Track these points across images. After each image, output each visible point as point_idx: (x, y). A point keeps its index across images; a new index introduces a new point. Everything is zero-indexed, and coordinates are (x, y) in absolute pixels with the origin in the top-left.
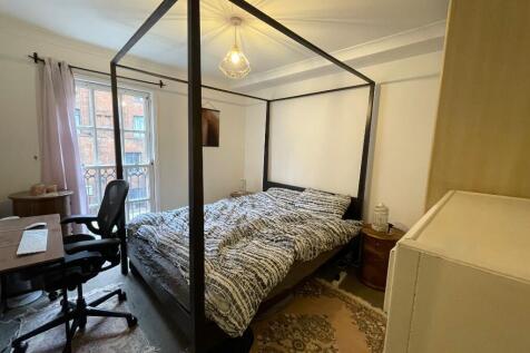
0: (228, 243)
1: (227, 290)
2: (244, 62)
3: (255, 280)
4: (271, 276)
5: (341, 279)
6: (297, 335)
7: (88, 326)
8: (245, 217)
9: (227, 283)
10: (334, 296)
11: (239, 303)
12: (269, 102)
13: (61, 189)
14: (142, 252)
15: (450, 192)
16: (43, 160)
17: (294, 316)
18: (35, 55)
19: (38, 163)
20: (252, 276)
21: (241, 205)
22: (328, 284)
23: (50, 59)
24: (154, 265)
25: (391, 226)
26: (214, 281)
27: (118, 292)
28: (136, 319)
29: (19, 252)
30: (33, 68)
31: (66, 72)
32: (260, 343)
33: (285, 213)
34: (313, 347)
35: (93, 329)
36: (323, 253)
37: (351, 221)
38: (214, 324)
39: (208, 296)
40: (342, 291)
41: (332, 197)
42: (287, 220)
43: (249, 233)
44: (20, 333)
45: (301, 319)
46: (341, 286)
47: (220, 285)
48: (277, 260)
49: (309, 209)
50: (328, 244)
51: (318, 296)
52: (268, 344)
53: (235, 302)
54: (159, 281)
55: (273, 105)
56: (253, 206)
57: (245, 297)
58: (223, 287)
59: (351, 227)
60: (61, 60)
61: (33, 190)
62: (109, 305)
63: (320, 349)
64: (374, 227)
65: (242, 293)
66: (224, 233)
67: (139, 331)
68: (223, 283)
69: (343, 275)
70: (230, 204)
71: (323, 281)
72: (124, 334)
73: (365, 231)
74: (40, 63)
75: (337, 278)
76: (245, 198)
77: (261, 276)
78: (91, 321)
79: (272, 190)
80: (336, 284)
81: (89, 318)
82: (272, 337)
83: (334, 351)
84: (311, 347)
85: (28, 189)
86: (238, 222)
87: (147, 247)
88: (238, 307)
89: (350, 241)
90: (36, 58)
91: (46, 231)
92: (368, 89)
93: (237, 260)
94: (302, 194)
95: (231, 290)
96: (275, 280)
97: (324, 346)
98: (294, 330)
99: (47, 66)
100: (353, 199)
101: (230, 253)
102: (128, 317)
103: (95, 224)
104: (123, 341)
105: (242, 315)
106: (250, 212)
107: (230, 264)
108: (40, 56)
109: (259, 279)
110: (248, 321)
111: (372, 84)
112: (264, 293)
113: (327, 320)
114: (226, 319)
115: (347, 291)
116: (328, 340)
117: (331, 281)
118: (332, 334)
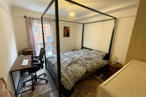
0: (69, 65)
1: (67, 78)
2: (74, 15)
3: (75, 76)
4: (79, 75)
5: (101, 76)
6: (86, 90)
7: (38, 81)
8: (75, 57)
9: (67, 77)
10: (98, 81)
11: (70, 82)
12: (84, 24)
13: (32, 49)
14: (49, 65)
15: (133, 60)
16: (28, 41)
17: (86, 85)
18: (25, 16)
19: (27, 42)
20: (74, 75)
21: (75, 54)
22: (97, 77)
23: (28, 17)
24: (51, 69)
25: (118, 63)
26: (64, 76)
27: (44, 74)
28: (48, 81)
29: (22, 65)
30: (24, 19)
31: (32, 20)
32: (76, 91)
33: (86, 56)
34: (90, 94)
35: (39, 82)
36: (95, 69)
37: (105, 60)
38: (63, 86)
39: (62, 79)
40: (101, 80)
41: (100, 53)
42: (86, 59)
43: (75, 62)
44: (25, 81)
45: (88, 86)
46: (101, 78)
47: (65, 77)
48: (81, 71)
49: (93, 56)
50: (97, 67)
51: (93, 81)
52: (78, 92)
53: (69, 81)
54: (52, 73)
55: (85, 25)
56: (78, 54)
57: (71, 81)
58: (66, 78)
59: (105, 62)
60: (30, 17)
61: (26, 49)
62: (42, 77)
63: (92, 95)
64: (112, 63)
65: (71, 79)
66: (68, 62)
67: (48, 83)
68: (66, 76)
69: (102, 75)
70: (72, 53)
71: (96, 76)
72: (45, 84)
73: (109, 64)
74: (26, 18)
75: (100, 76)
76: (76, 51)
77: (77, 75)
78: (38, 80)
79: (84, 50)
80: (99, 77)
81: (38, 79)
82: (79, 90)
83: (96, 96)
84: (89, 94)
85: (25, 48)
86: (73, 59)
87: (50, 64)
88: (69, 83)
89: (104, 66)
90: (25, 17)
91: (28, 60)
92: (114, 20)
93: (71, 70)
94: (92, 51)
95: (68, 78)
96: (80, 76)
97: (93, 94)
98: (86, 89)
99: (27, 18)
100: (107, 54)
101: (69, 68)
102: (46, 80)
103: (39, 58)
104: (45, 86)
105: (70, 85)
106: (77, 55)
107: (69, 71)
108: (26, 16)
109: (76, 76)
110: (72, 86)
111: (115, 19)
112: (77, 80)
113: (95, 87)
114: (66, 85)
115: (102, 80)
116: (94, 93)
117: (98, 76)
118: (96, 92)
